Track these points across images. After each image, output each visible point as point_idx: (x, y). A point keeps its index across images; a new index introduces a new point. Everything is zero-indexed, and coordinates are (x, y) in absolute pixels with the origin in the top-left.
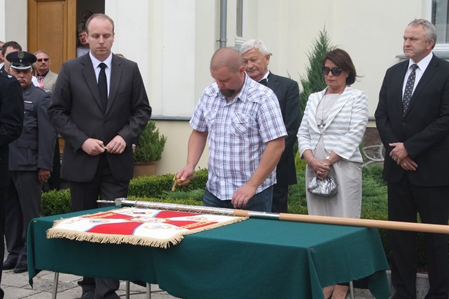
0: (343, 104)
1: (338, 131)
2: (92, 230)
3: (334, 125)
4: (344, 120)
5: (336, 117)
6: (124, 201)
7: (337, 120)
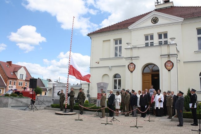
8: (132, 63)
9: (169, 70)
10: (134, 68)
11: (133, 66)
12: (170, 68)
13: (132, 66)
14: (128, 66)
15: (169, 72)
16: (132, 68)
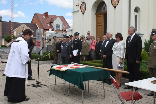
0: (118, 45)
1: (117, 50)
2: (57, 68)
3: (116, 49)
4: (118, 48)
5: (116, 47)
6: (73, 63)
7: (117, 48)
8: (83, 3)
9: (115, 7)
10: (85, 9)
11: (85, 6)
12: (117, 3)
13: (83, 7)
14: (81, 6)
15: (115, 8)
16: (83, 8)
